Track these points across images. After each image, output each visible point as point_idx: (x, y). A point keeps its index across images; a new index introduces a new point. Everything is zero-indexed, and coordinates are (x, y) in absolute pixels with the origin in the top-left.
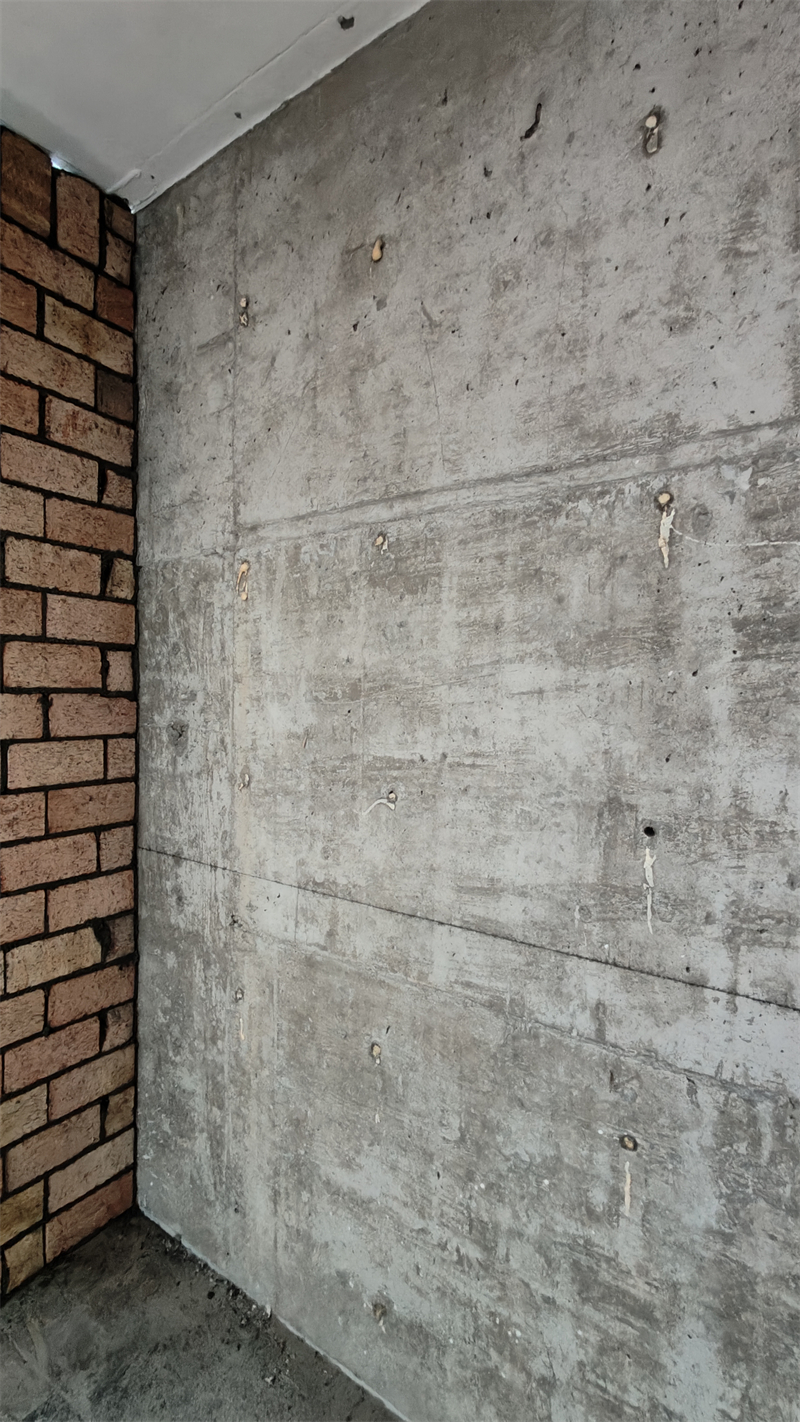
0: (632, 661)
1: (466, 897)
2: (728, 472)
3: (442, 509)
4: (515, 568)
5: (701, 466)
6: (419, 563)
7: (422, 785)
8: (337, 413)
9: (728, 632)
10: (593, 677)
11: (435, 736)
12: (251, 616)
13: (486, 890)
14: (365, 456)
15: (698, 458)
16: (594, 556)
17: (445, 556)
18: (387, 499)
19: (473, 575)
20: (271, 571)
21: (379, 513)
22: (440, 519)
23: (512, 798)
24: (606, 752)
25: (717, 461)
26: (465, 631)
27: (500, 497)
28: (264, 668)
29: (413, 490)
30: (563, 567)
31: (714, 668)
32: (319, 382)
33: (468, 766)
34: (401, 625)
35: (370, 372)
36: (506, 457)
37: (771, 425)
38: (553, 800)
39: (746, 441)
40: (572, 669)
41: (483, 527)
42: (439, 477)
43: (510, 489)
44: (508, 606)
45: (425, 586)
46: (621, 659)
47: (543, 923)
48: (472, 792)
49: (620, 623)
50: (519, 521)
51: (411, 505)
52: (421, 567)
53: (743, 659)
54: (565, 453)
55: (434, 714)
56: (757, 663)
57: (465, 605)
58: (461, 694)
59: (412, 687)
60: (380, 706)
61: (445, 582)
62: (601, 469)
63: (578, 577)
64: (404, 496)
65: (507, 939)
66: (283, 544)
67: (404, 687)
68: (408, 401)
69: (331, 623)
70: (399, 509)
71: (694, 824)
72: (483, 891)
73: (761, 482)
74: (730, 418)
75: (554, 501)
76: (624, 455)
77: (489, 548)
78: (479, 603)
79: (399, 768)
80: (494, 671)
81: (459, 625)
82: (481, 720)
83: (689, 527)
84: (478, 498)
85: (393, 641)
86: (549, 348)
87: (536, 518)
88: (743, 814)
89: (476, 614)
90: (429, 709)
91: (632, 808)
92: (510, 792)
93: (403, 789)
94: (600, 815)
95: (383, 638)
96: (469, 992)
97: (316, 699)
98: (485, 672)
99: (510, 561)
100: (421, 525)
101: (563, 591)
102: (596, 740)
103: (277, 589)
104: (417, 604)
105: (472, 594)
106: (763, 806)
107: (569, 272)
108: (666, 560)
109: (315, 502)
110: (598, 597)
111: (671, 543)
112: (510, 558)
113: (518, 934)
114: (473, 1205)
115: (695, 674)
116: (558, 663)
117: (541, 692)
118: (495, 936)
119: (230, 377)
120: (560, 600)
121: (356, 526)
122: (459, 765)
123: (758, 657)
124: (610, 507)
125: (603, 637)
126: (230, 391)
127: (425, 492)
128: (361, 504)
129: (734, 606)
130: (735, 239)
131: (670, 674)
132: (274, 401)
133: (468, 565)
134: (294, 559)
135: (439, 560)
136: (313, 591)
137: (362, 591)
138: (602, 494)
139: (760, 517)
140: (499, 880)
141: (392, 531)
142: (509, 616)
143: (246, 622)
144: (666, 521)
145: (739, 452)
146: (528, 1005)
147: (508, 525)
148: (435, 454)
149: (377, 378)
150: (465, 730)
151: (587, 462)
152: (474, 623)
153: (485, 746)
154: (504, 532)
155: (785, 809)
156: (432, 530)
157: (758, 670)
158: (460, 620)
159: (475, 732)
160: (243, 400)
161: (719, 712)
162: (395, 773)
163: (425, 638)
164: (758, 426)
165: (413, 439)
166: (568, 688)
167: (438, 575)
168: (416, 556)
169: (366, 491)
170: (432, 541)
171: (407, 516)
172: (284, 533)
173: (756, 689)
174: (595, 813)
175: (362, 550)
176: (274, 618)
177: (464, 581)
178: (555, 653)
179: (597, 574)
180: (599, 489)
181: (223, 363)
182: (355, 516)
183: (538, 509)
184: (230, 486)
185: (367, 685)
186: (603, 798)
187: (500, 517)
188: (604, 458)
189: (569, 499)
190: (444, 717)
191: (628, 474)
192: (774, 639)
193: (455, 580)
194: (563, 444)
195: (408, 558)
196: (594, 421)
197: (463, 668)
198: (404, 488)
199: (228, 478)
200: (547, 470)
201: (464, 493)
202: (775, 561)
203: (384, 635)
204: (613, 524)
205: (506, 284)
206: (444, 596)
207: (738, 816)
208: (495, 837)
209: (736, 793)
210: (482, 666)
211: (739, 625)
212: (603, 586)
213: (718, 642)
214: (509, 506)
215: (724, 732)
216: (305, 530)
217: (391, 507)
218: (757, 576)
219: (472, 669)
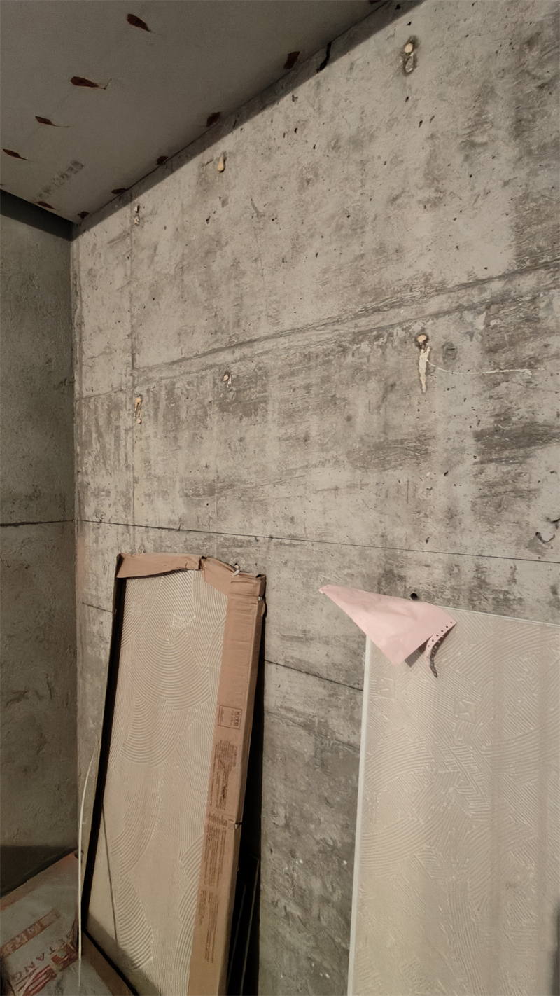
0: (401, 465)
1: (288, 644)
2: (469, 316)
3: (266, 353)
4: (317, 395)
5: (448, 313)
6: (254, 393)
7: (257, 559)
8: (197, 285)
9: (470, 442)
10: (373, 477)
11: (265, 522)
12: (144, 435)
13: (300, 638)
14: (216, 315)
15: (446, 306)
16: (373, 384)
17: (270, 387)
18: (231, 347)
19: (288, 401)
20: (156, 402)
21: (225, 357)
22: (267, 361)
23: (317, 570)
24: (383, 536)
25: (460, 308)
26: (283, 443)
27: (307, 342)
28: (153, 473)
29: (248, 339)
30: (351, 394)
31: (460, 470)
32: (185, 263)
33: (287, 545)
34: (241, 440)
35: (218, 254)
36: (310, 312)
37: (500, 278)
38: (346, 571)
39: (482, 291)
40: (358, 472)
41: (295, 365)
42: (265, 329)
43: (313, 336)
44: (313, 424)
45: (256, 410)
46: (393, 464)
47: (341, 665)
48: (290, 564)
49: (392, 436)
50: (320, 360)
51: (246, 350)
52: (253, 397)
53: (482, 462)
54: (351, 306)
55: (264, 506)
56: (492, 466)
57: (283, 424)
58: (282, 491)
59: (249, 486)
60: (228, 500)
61: (270, 408)
62: (376, 318)
63: (361, 399)
64: (242, 344)
65: (316, 676)
66: (164, 382)
67: (243, 486)
68: (244, 273)
69: (196, 440)
70: (238, 353)
71: (447, 592)
72: (298, 639)
73: (493, 323)
74: (469, 273)
75: (344, 344)
76: (393, 306)
77: (299, 381)
78: (293, 422)
79: (241, 546)
80: (304, 474)
81: (280, 439)
82: (296, 511)
83: (441, 360)
84: (292, 344)
85: (236, 452)
86: (339, 228)
87: (331, 357)
88: (482, 584)
89: (291, 431)
90: (261, 502)
91: (402, 578)
92: (316, 565)
93: (243, 562)
94: (379, 584)
95: (229, 451)
96: (290, 715)
97: (186, 495)
98: (298, 474)
99: (314, 390)
100: (253, 365)
101: (351, 412)
102: (376, 526)
103: (160, 415)
104: (251, 424)
105: (290, 416)
106: (497, 577)
107: (353, 169)
108: (424, 387)
109: (184, 351)
110: (375, 416)
111: (427, 373)
112: (314, 388)
113: (323, 673)
114: (295, 875)
115: (446, 474)
116: (348, 466)
117: (337, 489)
118: (307, 673)
119: (128, 263)
120: (349, 419)
121: (211, 367)
122: (281, 544)
123: (492, 461)
124: (383, 347)
125: (379, 447)
126: (129, 273)
127: (255, 340)
128: (214, 351)
129: (473, 421)
130: (471, 134)
131: (428, 474)
132: (156, 277)
133: (286, 394)
134: (170, 392)
135: (265, 391)
136: (183, 416)
137: (214, 415)
138: (377, 337)
139: (493, 350)
140: (309, 631)
141: (234, 369)
142: (313, 433)
143: (141, 439)
144: (424, 356)
145: (476, 300)
146: (331, 727)
147: (313, 363)
148: (261, 312)
149: (222, 257)
150: (285, 518)
151: (368, 312)
152: (290, 438)
153: (299, 531)
154: (309, 368)
155: (514, 581)
156: (260, 369)
157: (492, 472)
158: (280, 435)
159: (292, 519)
160: (137, 279)
161: (464, 505)
162: (238, 550)
163: (257, 450)
164: (490, 280)
165: (247, 301)
166: (355, 486)
167: (265, 402)
168: (250, 388)
169: (217, 341)
170: (260, 376)
171: (243, 358)
172: (164, 375)
173: (492, 485)
174: (375, 582)
175: (215, 384)
176: (158, 437)
177: (283, 406)
178: (346, 460)
179: (375, 399)
180: (375, 333)
181: (124, 253)
182: (210, 360)
183: (333, 350)
184: (129, 341)
185: (219, 485)
186: (381, 571)
187: (308, 357)
188: (379, 310)
189: (353, 341)
190: (271, 508)
191: (395, 321)
192: (505, 447)
193: (277, 405)
194: (350, 300)
195: (245, 390)
196: (370, 281)
197: (283, 471)
198: (241, 339)
199: (128, 336)
200: (339, 321)
201: (282, 340)
202: (504, 385)
203: (230, 447)
204: (385, 360)
205: (308, 181)
206: (269, 417)
207: (480, 587)
208: (306, 599)
209: (479, 569)
210: (296, 470)
211: (479, 436)
212: (379, 407)
213: (463, 449)
214: (312, 349)
215: (468, 520)
216: (177, 370)
217: (234, 352)
218: (491, 397)
219: (290, 472)
